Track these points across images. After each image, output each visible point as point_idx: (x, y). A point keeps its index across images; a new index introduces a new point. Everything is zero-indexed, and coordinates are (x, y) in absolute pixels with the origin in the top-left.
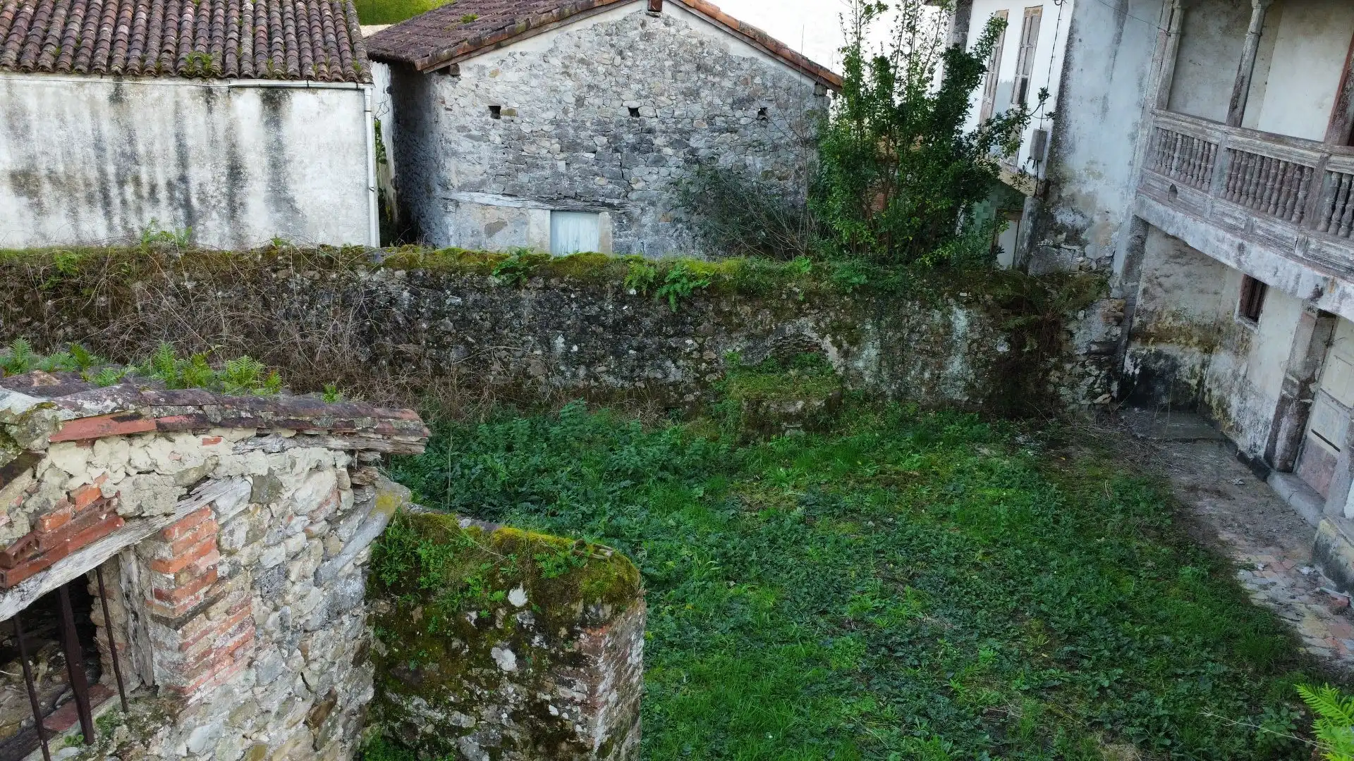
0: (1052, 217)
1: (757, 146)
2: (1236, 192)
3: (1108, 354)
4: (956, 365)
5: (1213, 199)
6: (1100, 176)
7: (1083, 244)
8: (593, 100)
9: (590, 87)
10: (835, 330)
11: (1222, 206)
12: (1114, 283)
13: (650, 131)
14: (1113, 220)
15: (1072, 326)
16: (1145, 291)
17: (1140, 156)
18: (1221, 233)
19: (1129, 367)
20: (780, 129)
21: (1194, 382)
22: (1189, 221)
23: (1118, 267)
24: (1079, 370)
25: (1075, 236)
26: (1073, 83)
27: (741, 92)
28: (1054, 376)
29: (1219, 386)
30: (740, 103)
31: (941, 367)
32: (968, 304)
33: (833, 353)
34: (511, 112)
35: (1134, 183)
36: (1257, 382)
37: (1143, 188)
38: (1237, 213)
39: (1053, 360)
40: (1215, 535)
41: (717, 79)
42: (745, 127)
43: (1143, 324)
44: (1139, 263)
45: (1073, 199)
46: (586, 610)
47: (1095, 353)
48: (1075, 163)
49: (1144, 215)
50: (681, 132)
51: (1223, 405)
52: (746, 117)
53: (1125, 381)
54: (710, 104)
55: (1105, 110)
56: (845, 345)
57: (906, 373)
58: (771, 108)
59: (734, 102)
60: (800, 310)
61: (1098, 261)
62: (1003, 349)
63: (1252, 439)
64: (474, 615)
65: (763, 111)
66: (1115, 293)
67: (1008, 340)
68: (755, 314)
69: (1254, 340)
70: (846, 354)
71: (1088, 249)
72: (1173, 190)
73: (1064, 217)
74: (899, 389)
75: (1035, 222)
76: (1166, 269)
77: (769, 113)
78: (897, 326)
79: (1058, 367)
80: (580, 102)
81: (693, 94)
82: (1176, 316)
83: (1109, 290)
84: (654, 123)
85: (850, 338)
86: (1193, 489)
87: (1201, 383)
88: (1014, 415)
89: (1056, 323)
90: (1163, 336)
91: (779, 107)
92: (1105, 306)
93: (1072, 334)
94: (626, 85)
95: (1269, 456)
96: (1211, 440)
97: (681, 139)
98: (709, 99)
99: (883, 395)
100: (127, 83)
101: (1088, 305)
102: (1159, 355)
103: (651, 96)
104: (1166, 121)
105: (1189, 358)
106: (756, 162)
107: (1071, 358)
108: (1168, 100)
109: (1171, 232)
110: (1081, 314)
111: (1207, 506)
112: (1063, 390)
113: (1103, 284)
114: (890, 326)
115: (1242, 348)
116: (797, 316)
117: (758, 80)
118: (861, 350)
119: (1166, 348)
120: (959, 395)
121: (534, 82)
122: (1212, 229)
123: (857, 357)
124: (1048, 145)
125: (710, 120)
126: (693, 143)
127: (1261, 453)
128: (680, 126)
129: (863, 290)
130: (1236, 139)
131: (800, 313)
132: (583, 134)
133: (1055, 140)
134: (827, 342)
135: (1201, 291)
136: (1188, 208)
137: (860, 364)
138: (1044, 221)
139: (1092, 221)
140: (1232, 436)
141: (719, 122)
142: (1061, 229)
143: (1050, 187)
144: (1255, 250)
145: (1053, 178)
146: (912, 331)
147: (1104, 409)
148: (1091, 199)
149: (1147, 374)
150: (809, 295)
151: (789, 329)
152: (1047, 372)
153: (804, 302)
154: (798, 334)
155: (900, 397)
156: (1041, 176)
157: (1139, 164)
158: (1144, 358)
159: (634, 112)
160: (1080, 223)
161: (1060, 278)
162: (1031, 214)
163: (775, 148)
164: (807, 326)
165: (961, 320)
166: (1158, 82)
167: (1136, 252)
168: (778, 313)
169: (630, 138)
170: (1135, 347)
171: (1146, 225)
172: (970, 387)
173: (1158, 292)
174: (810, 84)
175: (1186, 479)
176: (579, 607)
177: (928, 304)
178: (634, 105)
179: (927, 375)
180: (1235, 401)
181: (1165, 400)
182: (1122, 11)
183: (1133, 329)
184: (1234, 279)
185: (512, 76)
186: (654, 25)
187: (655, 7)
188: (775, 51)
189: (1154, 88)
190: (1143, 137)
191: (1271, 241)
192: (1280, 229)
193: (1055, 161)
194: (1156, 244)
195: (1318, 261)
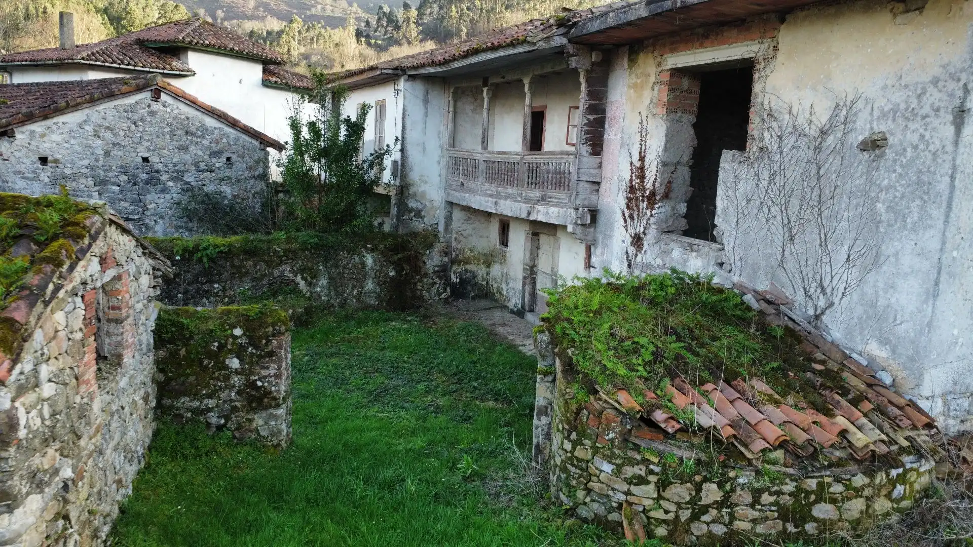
0: (407, 205)
1: (226, 180)
2: (488, 179)
3: (443, 271)
4: (370, 285)
5: (481, 184)
6: (426, 182)
7: (423, 217)
8: (115, 152)
9: (114, 144)
10: (302, 271)
11: (485, 187)
12: (441, 235)
13: (157, 171)
14: (436, 204)
15: (424, 258)
16: (456, 239)
17: (444, 172)
18: (487, 198)
19: (454, 279)
20: (240, 169)
21: (484, 283)
22: (471, 197)
23: (441, 228)
24: (431, 281)
25: (418, 214)
26: (408, 136)
27: (215, 148)
28: (419, 286)
29: (496, 282)
30: (216, 154)
31: (362, 287)
32: (372, 250)
33: (302, 284)
34: (56, 161)
35: (443, 185)
36: (512, 273)
37: (448, 187)
38: (492, 188)
39: (418, 277)
40: (506, 338)
41: (199, 140)
42: (219, 168)
43: (457, 256)
44: (451, 224)
45: (415, 194)
46: (274, 329)
47: (437, 271)
48: (414, 176)
49: (450, 199)
50: (178, 172)
51: (499, 290)
52: (219, 162)
53: (453, 286)
54: (196, 155)
55: (424, 149)
56: (309, 279)
57: (344, 292)
58: (234, 157)
59: (211, 154)
60: (281, 261)
61: (431, 226)
62: (392, 274)
63: (515, 301)
64: (216, 344)
65: (228, 159)
66: (442, 240)
67: (394, 269)
68: (255, 265)
69: (508, 254)
70: (310, 284)
71: (425, 220)
72: (462, 184)
73: (412, 204)
74: (341, 301)
75: (398, 207)
76: (464, 227)
77: (233, 160)
78: (337, 266)
79: (421, 281)
80: (107, 154)
81: (184, 149)
82: (471, 250)
83: (439, 239)
84: (160, 166)
85: (312, 276)
86: (493, 325)
87: (488, 283)
88: (403, 309)
89: (416, 257)
90: (466, 261)
91: (238, 156)
92: (438, 247)
93: (424, 263)
94: (140, 143)
95: (523, 307)
96: (496, 307)
97: (178, 176)
98: (195, 151)
99: (333, 306)
101: (430, 246)
102: (466, 271)
103: (157, 150)
104: (453, 154)
105: (481, 271)
106: (227, 190)
107: (426, 275)
108: (453, 141)
109: (464, 204)
110: (428, 252)
111: (500, 330)
112: (424, 293)
113: (436, 236)
114: (332, 266)
115: (503, 260)
116: (280, 265)
117: (224, 140)
118: (318, 281)
119: (469, 267)
120: (373, 302)
121: (73, 141)
122: (483, 198)
123: (316, 285)
124: (400, 167)
125: (196, 164)
126: (186, 178)
127: (520, 306)
128: (177, 168)
129: (316, 246)
130: (486, 156)
131: (281, 263)
132: (110, 174)
133: (403, 165)
134: (299, 277)
135: (481, 237)
136: (471, 191)
137: (319, 289)
138: (403, 206)
139: (425, 205)
140: (506, 303)
141: (202, 165)
142: (411, 210)
143: (403, 189)
144: (502, 202)
145: (404, 185)
146: (344, 268)
147: (446, 300)
148: (424, 194)
149: (463, 281)
150: (286, 251)
151: (276, 273)
152: (415, 284)
153: (283, 256)
154: (282, 275)
155: (343, 305)
156: (398, 184)
157: (444, 175)
158: (460, 273)
159: (146, 160)
160: (420, 207)
161: (414, 235)
162: (395, 204)
163: (238, 181)
164: (286, 270)
165: (369, 260)
166: (447, 135)
167: (449, 220)
168: (269, 264)
169: (144, 176)
170: (455, 268)
171: (451, 204)
172: (378, 296)
173: (461, 238)
174: (256, 143)
175: (489, 322)
176: (271, 329)
177: (351, 252)
178: (146, 155)
179: (355, 292)
180: (504, 287)
181: (472, 294)
182: (426, 101)
183: (453, 258)
184: (494, 229)
185: (56, 137)
186: (156, 106)
187: (156, 96)
188: (234, 124)
189: (445, 138)
190: (444, 162)
191: (508, 197)
192: (510, 190)
193: (404, 176)
194: (457, 214)
195: (527, 200)
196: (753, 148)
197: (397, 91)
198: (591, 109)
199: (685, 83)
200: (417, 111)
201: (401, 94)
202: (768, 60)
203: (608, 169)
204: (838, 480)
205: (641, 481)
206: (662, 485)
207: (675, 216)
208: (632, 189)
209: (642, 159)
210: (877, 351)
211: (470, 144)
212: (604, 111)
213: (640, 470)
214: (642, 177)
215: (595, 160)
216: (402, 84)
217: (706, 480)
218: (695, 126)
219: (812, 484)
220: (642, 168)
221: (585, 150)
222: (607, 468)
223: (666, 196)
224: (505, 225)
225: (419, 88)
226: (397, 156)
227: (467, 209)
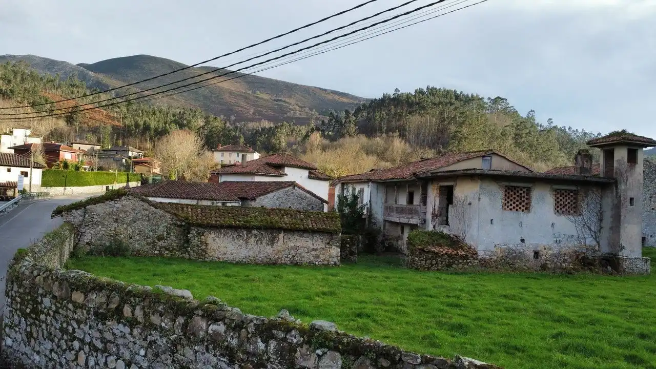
2: (397, 213)
3: (383, 242)
5: (395, 214)
6: (377, 214)
8: (282, 205)
9: (282, 202)
11: (396, 215)
14: (380, 221)
16: (387, 232)
17: (383, 210)
18: (397, 218)
19: (387, 245)
20: (316, 210)
21: (396, 247)
22: (392, 218)
23: (382, 228)
24: (379, 245)
25: (375, 224)
26: (372, 199)
27: (309, 203)
28: (375, 246)
29: (400, 246)
30: (309, 205)
32: (361, 235)
35: (383, 215)
36: (404, 242)
38: (398, 215)
39: (375, 243)
41: (304, 201)
42: (309, 210)
45: (374, 217)
47: (381, 242)
48: (374, 212)
49: (385, 219)
51: (400, 248)
52: (310, 208)
53: (386, 247)
55: (377, 203)
61: (379, 228)
62: (367, 242)
65: (312, 207)
67: (368, 240)
69: (403, 236)
71: (377, 226)
72: (389, 214)
73: (373, 221)
76: (389, 228)
80: (280, 205)
81: (300, 204)
82: (392, 236)
83: (381, 232)
89: (374, 237)
90: (390, 239)
91: (315, 206)
92: (381, 234)
93: (377, 239)
94: (289, 202)
96: (401, 253)
98: (303, 204)
100: (199, 201)
101: (379, 234)
103: (293, 204)
104: (386, 205)
105: (395, 243)
107: (378, 243)
108: (386, 201)
109: (389, 220)
110: (378, 236)
112: (377, 248)
115: (402, 238)
117: (311, 201)
119: (391, 241)
121: (271, 201)
122: (395, 218)
125: (303, 208)
130: (396, 206)
133: (370, 209)
135: (395, 231)
136: (392, 216)
138: (370, 222)
139: (377, 221)
142: (373, 223)
143: (370, 215)
144: (401, 219)
147: (384, 251)
148: (376, 217)
149: (389, 246)
156: (368, 214)
157: (383, 212)
158: (388, 243)
160: (375, 222)
161: (374, 230)
162: (368, 221)
165: (360, 237)
167: (384, 226)
170: (387, 241)
171: (385, 221)
172: (363, 248)
173: (389, 232)
174: (320, 202)
178: (290, 206)
180: (402, 247)
181: (392, 250)
182: (377, 189)
183: (386, 238)
184: (399, 228)
185: (267, 200)
186: (294, 191)
187: (294, 188)
188: (314, 195)
189: (383, 200)
190: (383, 207)
191: (402, 217)
192: (404, 216)
193: (371, 212)
194: (387, 224)
195: (407, 218)
196: (454, 204)
197: (369, 186)
198: (423, 194)
199: (444, 189)
200: (375, 191)
201: (370, 187)
202: (456, 186)
203: (428, 210)
204: (456, 260)
205: (422, 260)
206: (426, 261)
207: (443, 221)
208: (433, 214)
209: (435, 206)
210: (472, 243)
211: (391, 202)
212: (426, 194)
213: (422, 258)
214: (435, 211)
215: (424, 207)
216: (370, 184)
217: (433, 259)
218: (447, 199)
219: (452, 261)
220: (435, 209)
221: (422, 204)
222: (417, 259)
223: (440, 215)
224: (402, 226)
225: (375, 185)
226: (369, 206)
227: (391, 222)
